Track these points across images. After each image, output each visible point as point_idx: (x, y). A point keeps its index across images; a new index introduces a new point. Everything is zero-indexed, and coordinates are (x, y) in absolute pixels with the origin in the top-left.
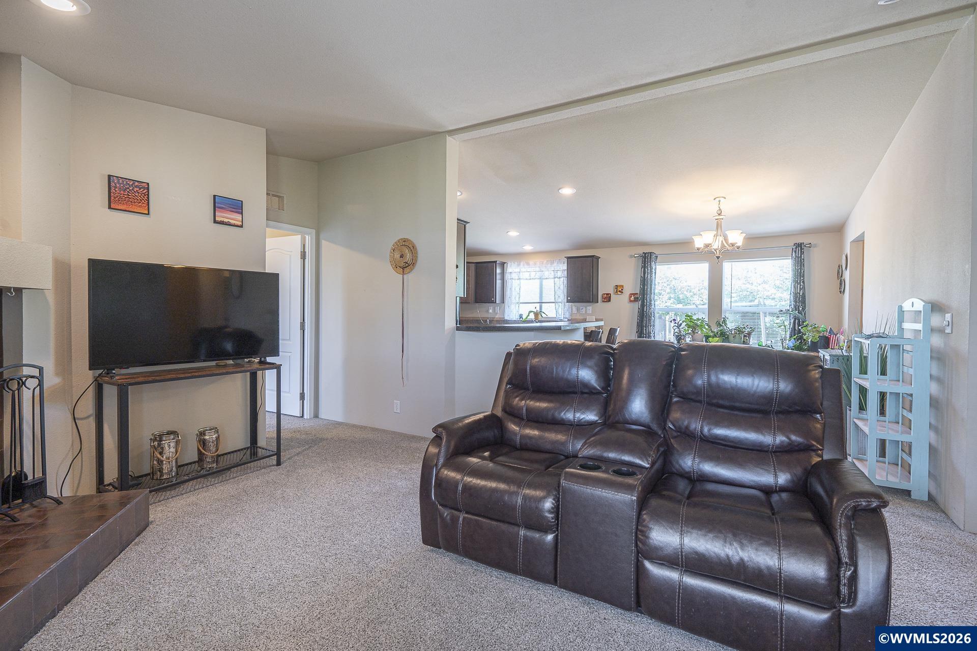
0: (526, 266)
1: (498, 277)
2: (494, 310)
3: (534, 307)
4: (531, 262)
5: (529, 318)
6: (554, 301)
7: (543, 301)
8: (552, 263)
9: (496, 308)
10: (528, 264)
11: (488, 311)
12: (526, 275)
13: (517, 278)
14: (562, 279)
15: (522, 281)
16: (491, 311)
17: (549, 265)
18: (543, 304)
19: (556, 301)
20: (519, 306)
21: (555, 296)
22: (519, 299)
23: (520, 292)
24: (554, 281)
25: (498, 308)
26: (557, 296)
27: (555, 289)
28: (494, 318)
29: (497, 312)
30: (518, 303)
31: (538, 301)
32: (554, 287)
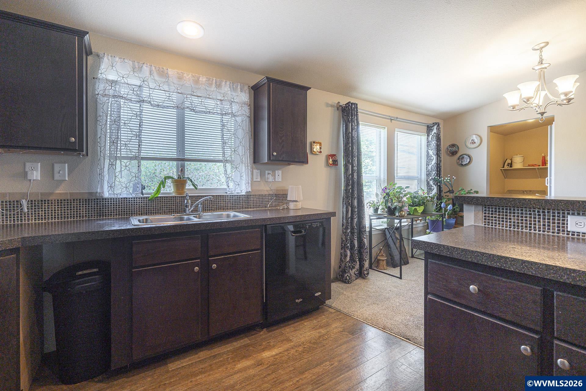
0: (156, 76)
3: (171, 169)
5: (163, 190)
6: (221, 158)
8: (219, 86)
9: (57, 166)
11: (23, 175)
12: (158, 96)
13: (135, 98)
15: (145, 106)
16: (35, 175)
17: (213, 88)
18: (186, 163)
19: (226, 158)
20: (139, 164)
21: (225, 149)
22: (140, 149)
23: (140, 131)
24: (221, 120)
25: (65, 166)
26: (230, 150)
27: (224, 134)
28: (51, 194)
29: (65, 177)
30: (135, 158)
31: (175, 156)
32: (220, 130)
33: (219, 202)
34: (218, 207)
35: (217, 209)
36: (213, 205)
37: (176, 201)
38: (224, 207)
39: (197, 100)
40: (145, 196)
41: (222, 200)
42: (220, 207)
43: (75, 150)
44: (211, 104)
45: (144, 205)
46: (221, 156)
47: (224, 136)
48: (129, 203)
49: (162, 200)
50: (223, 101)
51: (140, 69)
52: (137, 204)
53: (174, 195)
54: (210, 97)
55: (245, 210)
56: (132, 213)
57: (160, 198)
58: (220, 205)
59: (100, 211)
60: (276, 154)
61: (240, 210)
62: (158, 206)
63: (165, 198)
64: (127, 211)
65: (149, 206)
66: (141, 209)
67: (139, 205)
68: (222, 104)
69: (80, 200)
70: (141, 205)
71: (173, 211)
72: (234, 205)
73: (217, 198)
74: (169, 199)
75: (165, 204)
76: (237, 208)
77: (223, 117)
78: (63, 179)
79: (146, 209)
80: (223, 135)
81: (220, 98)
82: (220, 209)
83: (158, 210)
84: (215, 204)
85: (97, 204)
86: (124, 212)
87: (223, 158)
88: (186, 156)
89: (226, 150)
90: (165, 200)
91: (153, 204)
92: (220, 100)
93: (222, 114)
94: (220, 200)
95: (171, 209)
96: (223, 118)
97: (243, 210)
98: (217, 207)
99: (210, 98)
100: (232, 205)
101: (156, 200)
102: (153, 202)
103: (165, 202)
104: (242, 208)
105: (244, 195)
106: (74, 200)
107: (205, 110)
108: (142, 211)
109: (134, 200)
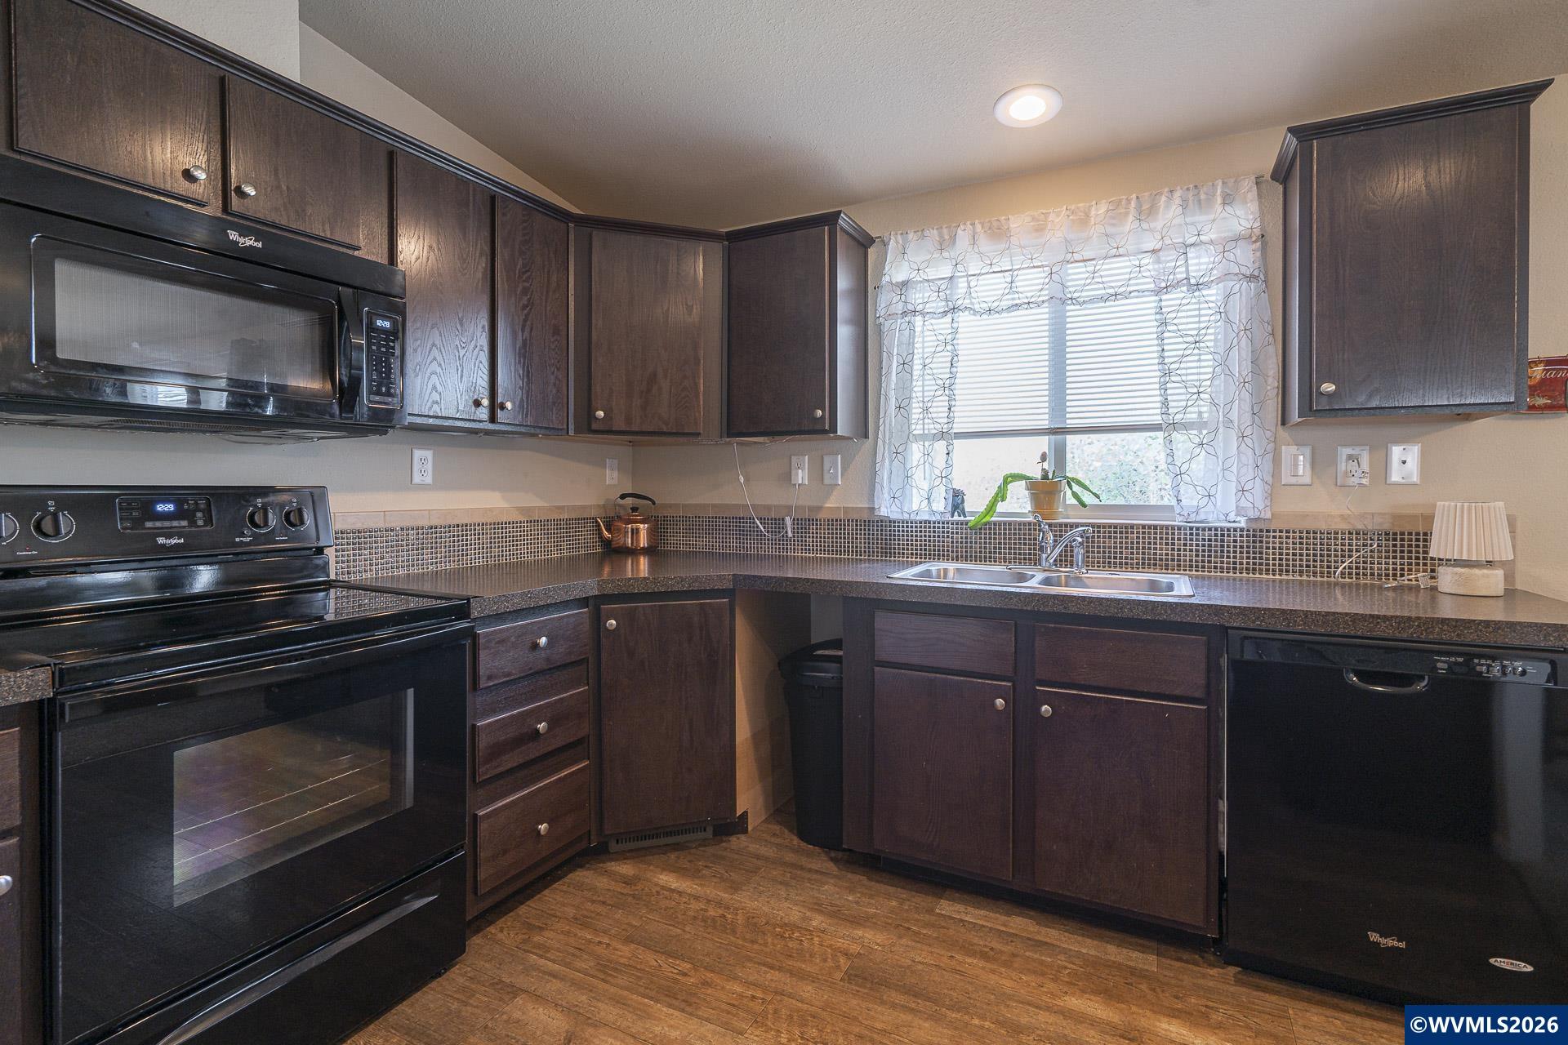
0: (985, 244)
1: (844, 309)
2: (818, 473)
3: (1028, 457)
4: (1018, 223)
5: (1001, 507)
6: (1158, 419)
7: (1071, 422)
8: (1147, 212)
9: (827, 459)
10: (999, 233)
11: (787, 477)
12: (990, 288)
13: (941, 306)
14: (1213, 294)
15: (963, 318)
16: (801, 476)
17: (1130, 223)
18: (1070, 438)
19: (1171, 418)
20: (950, 448)
21: (1169, 392)
22: (951, 415)
23: (953, 377)
24: (1157, 307)
25: (837, 460)
26: (1184, 391)
27: (1166, 348)
28: (819, 508)
29: (837, 479)
30: (942, 435)
31: (1045, 423)
32: (1155, 336)
33: (1150, 543)
34: (1149, 559)
35: (1143, 564)
36: (1132, 553)
37: (1030, 535)
38: (1167, 560)
39: (1084, 270)
40: (968, 518)
41: (1161, 539)
42: (1155, 559)
43: (824, 432)
44: (1117, 271)
45: (962, 538)
46: (1159, 411)
47: (1166, 354)
48: (934, 532)
49: (1000, 529)
50: (1161, 253)
51: (953, 238)
52: (948, 537)
53: (1031, 519)
54: (1121, 251)
55: (1244, 575)
56: (939, 555)
57: (995, 524)
58: (1155, 554)
59: (886, 544)
60: (1334, 387)
61: (1225, 574)
62: (990, 543)
63: (1005, 524)
64: (930, 550)
65: (971, 542)
66: (957, 547)
67: (952, 538)
68: (1158, 261)
69: (857, 521)
70: (957, 538)
71: (1025, 559)
72: (1203, 556)
73: (1144, 533)
74: (1015, 529)
75: (1005, 539)
76: (1216, 567)
77: (1164, 297)
78: (833, 482)
79: (966, 547)
80: (1163, 350)
81: (1150, 246)
82: (1155, 565)
83: (990, 553)
84: (1138, 548)
85: (882, 530)
86: (925, 550)
87: (1164, 416)
88: (1068, 421)
89: (1171, 395)
90: (1005, 529)
91: (981, 538)
92: (1154, 251)
93: (1158, 292)
94: (1155, 538)
95: (1020, 554)
96: (1161, 300)
97: (1238, 575)
98: (1143, 559)
99: (1120, 255)
100: (1197, 556)
101: (985, 529)
102: (981, 533)
103: (1005, 534)
104: (1235, 568)
105: (1242, 530)
106: (848, 521)
107: (1103, 292)
108: (957, 552)
109: (943, 527)
